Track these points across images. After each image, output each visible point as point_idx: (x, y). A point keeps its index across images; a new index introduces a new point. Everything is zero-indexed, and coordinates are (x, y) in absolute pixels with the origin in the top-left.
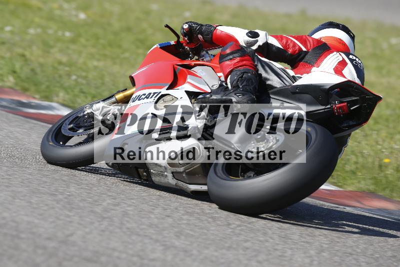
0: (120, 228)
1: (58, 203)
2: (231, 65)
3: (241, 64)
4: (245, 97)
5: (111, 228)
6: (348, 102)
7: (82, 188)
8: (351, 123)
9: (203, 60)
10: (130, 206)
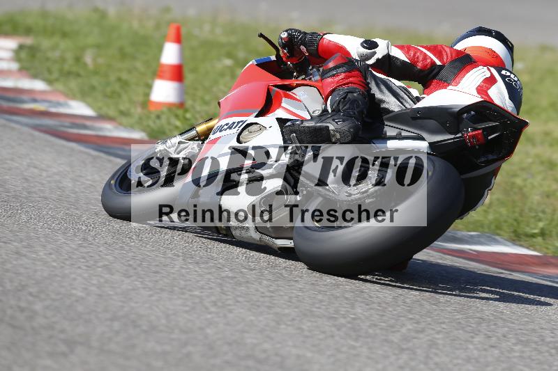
0: (426, 364)
1: (339, 330)
2: (333, 83)
3: (347, 81)
4: (346, 123)
5: (413, 364)
6: (484, 129)
7: (371, 309)
8: (491, 157)
9: (310, 79)
10: (438, 333)
